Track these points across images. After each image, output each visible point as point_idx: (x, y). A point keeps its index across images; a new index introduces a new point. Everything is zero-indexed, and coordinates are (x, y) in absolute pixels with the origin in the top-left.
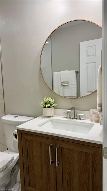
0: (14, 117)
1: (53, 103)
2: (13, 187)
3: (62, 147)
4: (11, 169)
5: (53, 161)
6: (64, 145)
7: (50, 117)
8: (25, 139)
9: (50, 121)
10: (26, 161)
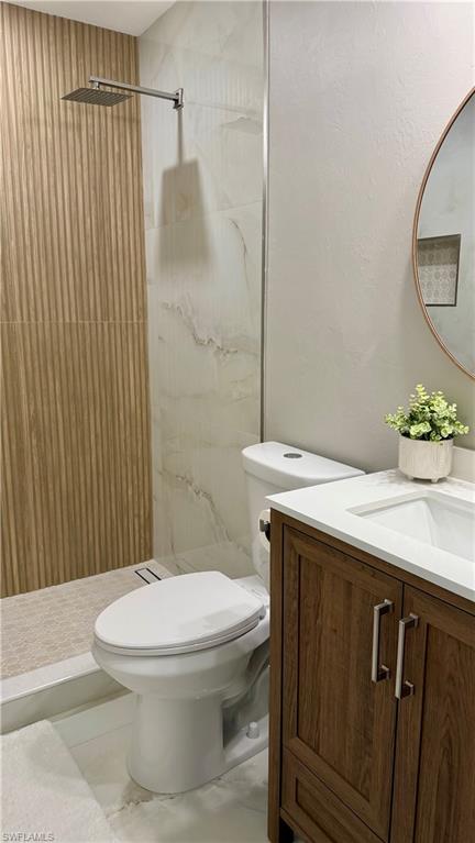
0: (286, 456)
1: (447, 421)
2: (256, 721)
3: (428, 625)
4: (249, 649)
5: (387, 669)
6: (439, 620)
7: (428, 481)
8: (296, 553)
9: (425, 499)
10: (292, 638)
